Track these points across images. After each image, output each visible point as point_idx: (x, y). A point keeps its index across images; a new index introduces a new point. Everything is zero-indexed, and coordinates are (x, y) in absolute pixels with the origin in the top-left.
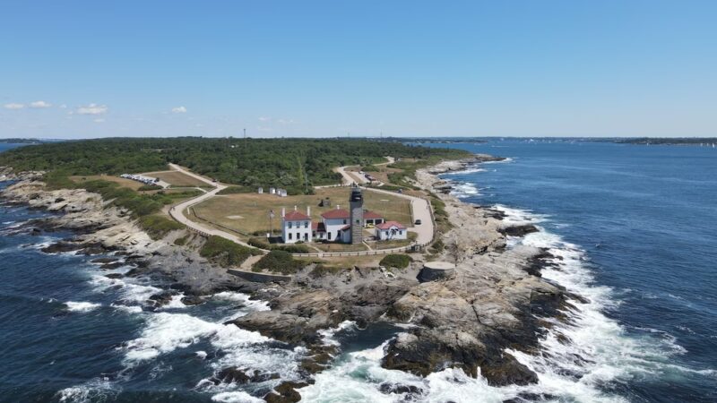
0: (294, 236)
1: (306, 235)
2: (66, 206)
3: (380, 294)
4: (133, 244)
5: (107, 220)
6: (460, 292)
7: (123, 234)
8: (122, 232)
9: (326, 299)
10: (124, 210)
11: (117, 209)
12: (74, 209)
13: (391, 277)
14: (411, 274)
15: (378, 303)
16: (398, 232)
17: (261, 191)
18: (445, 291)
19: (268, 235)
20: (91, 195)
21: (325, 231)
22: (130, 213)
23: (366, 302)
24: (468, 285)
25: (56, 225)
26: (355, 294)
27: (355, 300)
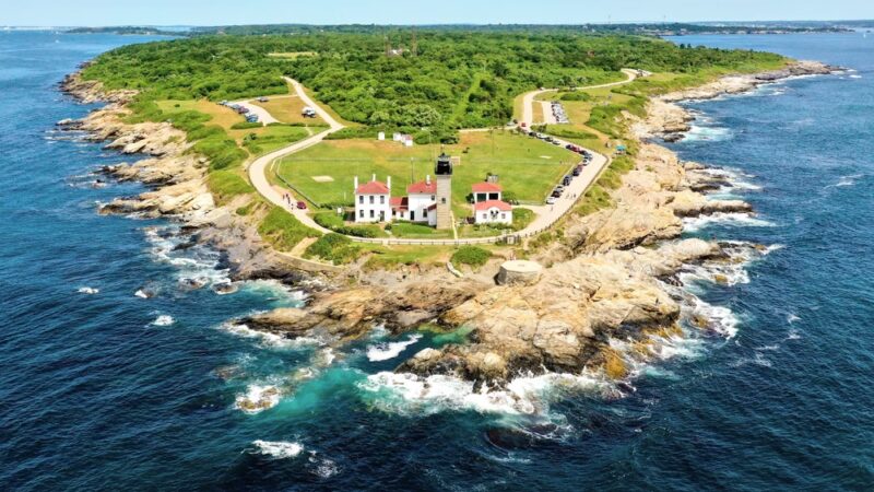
0: (367, 214)
1: (382, 213)
2: (143, 148)
3: (430, 298)
4: (194, 209)
5: (181, 172)
6: (533, 303)
7: (188, 194)
8: (189, 191)
9: (363, 299)
10: (203, 159)
11: (195, 157)
12: (153, 152)
13: (456, 279)
14: (485, 275)
15: (426, 309)
16: (499, 215)
17: (382, 136)
18: (517, 300)
19: (339, 210)
20: (177, 133)
21: (407, 208)
22: (207, 163)
23: (410, 306)
24: (547, 294)
25: (123, 176)
26: (402, 296)
27: (400, 303)
